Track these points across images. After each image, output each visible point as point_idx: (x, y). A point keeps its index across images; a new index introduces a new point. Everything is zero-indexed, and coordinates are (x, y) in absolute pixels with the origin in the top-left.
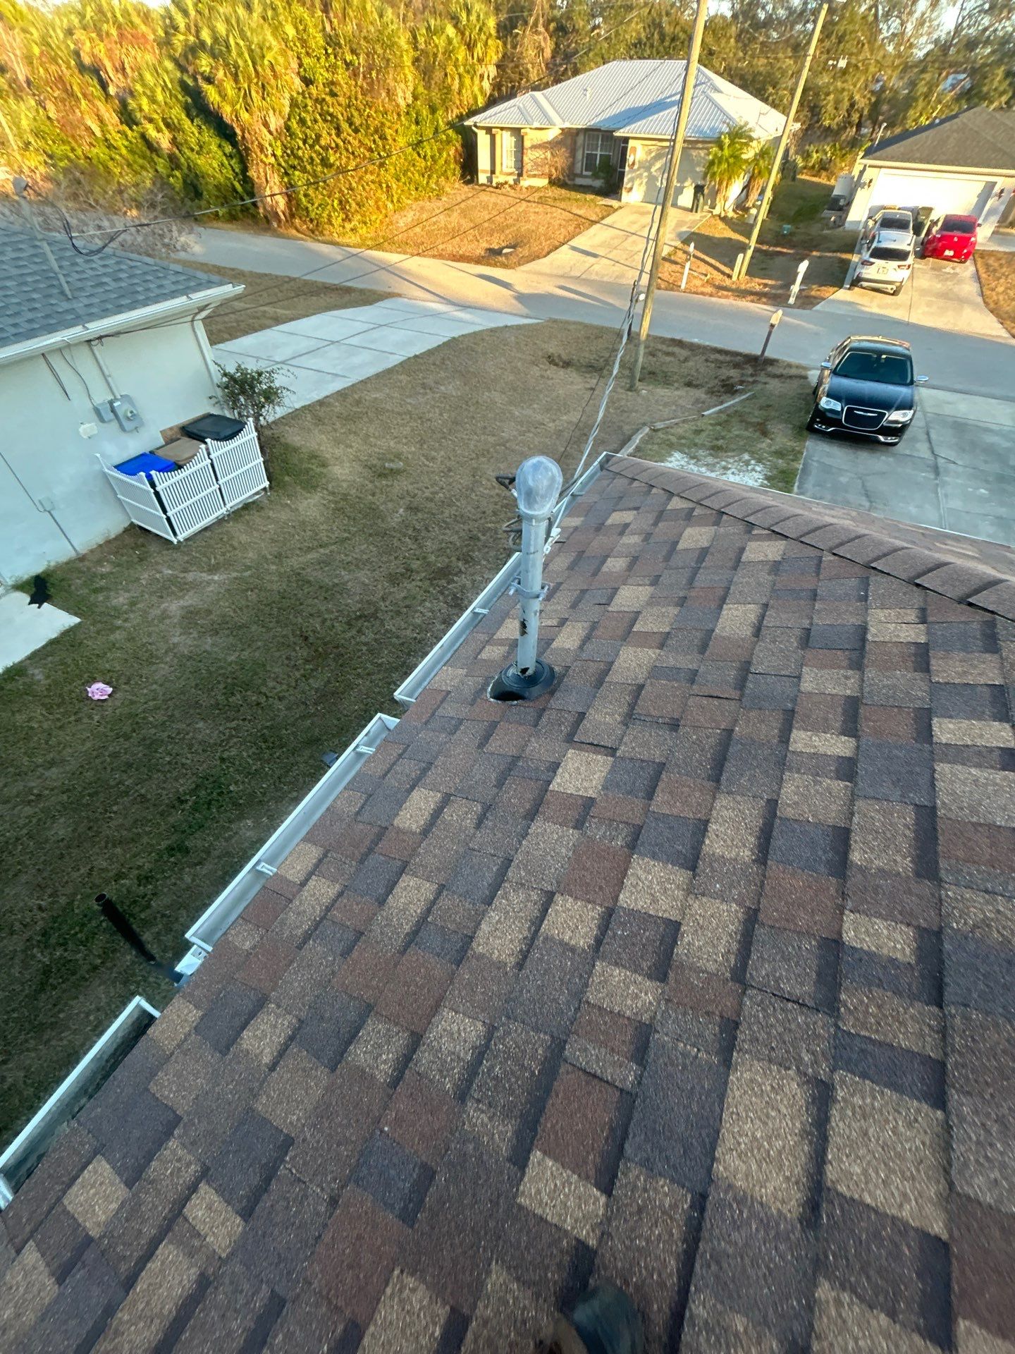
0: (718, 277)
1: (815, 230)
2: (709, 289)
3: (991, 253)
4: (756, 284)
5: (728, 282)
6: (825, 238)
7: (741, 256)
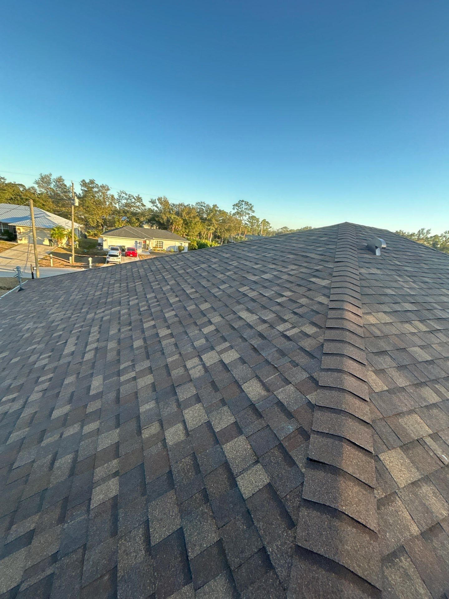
0: (65, 263)
1: (95, 251)
2: (62, 266)
3: (143, 255)
4: (79, 264)
5: (69, 264)
6: (98, 253)
7: (70, 258)
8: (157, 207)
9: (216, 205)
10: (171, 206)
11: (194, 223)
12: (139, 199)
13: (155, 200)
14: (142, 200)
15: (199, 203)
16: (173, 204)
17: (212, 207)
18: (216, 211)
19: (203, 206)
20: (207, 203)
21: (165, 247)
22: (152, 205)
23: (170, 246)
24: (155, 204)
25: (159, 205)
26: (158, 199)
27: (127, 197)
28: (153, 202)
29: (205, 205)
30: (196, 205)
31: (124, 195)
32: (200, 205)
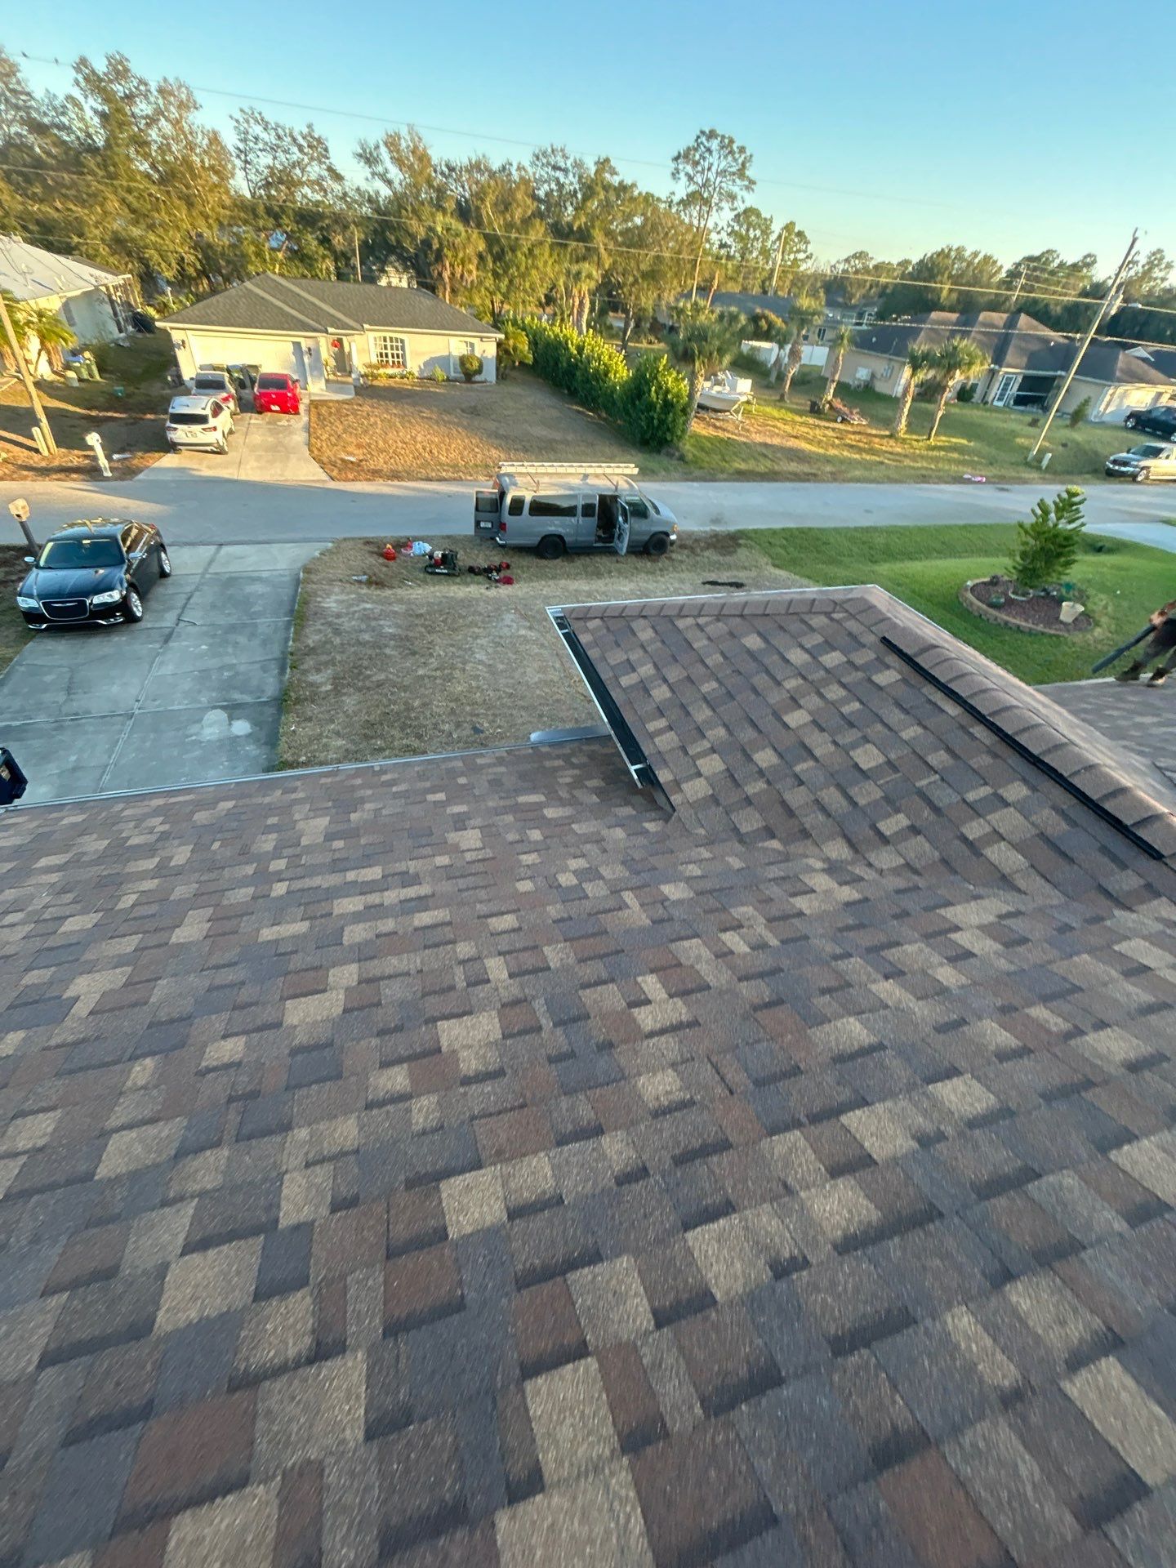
0: (22, 455)
5: (39, 459)
7: (35, 425)
8: (389, 183)
9: (607, 160)
10: (442, 173)
11: (525, 250)
12: (317, 147)
13: (377, 147)
14: (326, 150)
15: (544, 154)
16: (447, 166)
17: (593, 169)
18: (607, 188)
19: (560, 169)
20: (574, 154)
21: (414, 364)
22: (367, 171)
23: (432, 359)
24: (380, 169)
25: (395, 173)
26: (386, 144)
27: (271, 138)
28: (368, 158)
29: (569, 163)
30: (533, 164)
31: (257, 130)
32: (548, 164)
